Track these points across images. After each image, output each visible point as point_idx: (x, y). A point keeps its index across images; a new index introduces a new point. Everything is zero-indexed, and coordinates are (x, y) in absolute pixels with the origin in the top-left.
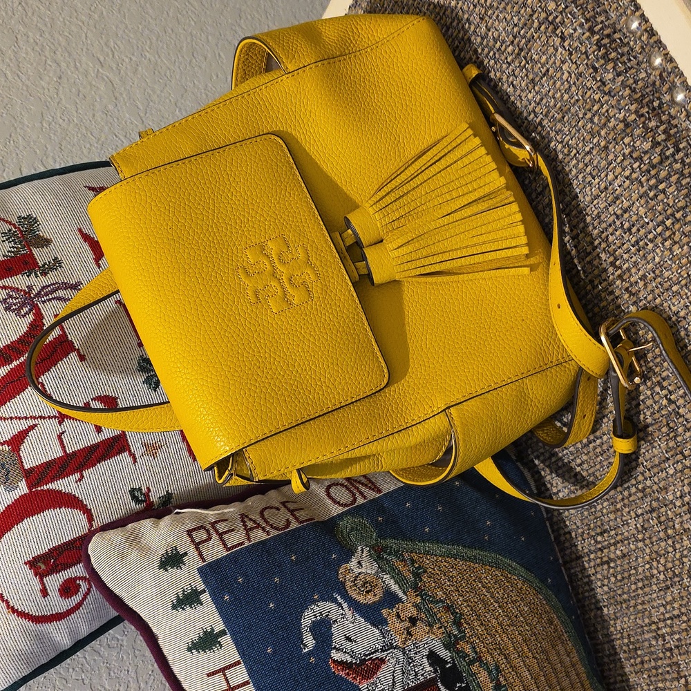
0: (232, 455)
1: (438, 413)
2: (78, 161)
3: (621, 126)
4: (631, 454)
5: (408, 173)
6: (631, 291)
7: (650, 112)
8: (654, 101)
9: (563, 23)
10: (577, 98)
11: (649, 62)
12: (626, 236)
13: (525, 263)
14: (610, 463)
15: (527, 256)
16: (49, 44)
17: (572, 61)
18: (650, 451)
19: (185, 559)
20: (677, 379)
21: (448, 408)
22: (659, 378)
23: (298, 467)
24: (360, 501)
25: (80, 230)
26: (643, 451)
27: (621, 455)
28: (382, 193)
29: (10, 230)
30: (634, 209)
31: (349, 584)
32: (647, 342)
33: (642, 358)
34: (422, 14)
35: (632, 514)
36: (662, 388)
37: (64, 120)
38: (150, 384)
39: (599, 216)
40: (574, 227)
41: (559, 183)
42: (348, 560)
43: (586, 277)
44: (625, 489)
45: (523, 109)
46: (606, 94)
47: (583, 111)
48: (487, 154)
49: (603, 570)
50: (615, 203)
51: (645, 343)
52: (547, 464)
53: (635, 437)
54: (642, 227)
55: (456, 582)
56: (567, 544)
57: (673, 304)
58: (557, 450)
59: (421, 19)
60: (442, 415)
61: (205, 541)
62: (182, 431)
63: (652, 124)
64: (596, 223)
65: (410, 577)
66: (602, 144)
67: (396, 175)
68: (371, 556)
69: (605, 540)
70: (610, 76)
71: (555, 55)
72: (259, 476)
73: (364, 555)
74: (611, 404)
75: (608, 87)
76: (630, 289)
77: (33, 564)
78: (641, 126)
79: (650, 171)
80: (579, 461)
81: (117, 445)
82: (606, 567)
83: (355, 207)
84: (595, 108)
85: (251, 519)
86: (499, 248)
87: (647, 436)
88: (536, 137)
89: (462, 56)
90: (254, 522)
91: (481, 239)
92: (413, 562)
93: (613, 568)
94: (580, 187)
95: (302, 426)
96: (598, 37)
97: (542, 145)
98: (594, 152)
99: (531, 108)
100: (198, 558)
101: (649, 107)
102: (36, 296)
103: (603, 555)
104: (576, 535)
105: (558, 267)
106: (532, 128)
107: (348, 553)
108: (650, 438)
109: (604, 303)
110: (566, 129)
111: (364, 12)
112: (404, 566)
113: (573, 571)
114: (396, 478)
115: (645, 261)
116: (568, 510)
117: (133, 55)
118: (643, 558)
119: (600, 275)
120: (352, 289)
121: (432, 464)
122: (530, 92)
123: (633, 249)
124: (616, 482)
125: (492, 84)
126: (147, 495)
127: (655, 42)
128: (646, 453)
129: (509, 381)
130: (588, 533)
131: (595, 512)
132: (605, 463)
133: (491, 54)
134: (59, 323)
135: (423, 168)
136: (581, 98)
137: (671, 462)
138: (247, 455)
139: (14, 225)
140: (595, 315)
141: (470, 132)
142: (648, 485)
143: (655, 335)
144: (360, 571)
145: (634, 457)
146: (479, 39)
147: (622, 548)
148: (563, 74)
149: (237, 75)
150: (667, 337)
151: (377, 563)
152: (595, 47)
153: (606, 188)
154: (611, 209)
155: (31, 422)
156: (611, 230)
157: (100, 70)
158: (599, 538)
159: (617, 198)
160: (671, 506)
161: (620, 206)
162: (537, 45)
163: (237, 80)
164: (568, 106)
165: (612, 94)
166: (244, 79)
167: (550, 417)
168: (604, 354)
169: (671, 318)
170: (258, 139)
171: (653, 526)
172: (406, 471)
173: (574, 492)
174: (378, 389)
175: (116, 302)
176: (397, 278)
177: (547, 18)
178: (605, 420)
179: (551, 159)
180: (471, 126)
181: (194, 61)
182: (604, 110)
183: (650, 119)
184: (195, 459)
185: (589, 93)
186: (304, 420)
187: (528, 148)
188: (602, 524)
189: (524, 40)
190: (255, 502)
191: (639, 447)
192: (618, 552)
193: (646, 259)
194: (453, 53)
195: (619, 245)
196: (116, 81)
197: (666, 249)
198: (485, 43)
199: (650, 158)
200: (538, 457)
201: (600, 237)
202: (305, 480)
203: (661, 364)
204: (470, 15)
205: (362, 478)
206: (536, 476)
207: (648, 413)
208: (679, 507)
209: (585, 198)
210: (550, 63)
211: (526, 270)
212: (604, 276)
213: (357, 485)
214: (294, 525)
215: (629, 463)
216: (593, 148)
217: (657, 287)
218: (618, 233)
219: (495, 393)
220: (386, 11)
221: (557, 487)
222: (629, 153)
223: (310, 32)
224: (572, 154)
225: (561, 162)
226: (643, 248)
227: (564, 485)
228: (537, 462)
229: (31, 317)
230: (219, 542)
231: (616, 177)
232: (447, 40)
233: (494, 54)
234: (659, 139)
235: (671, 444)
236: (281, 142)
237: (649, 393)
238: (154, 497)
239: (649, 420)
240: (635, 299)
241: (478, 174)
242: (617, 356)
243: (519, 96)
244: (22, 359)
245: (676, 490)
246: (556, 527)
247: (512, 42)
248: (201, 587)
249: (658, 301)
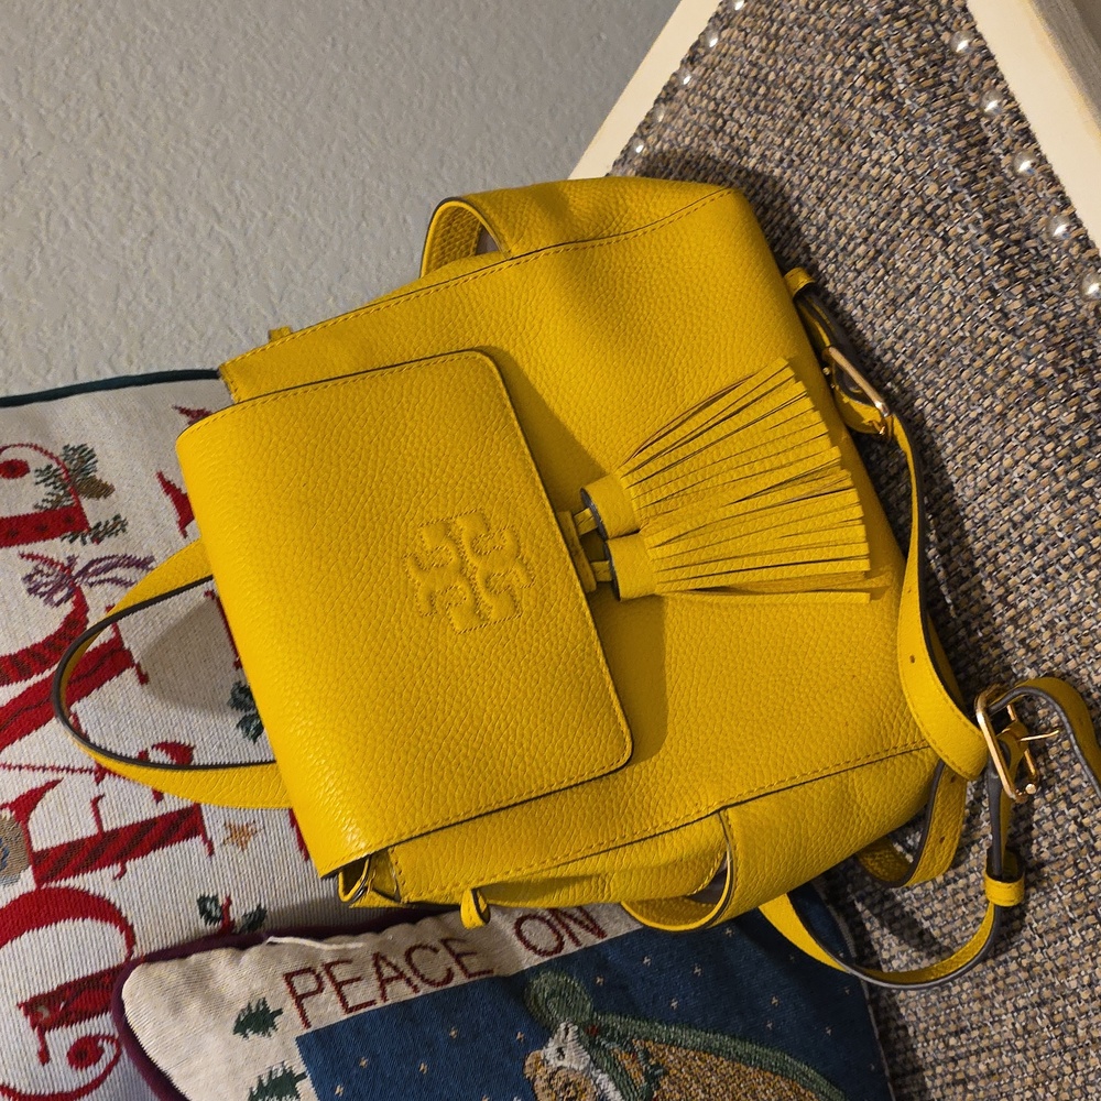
0: (369, 857)
1: (708, 816)
2: (166, 367)
3: (1029, 384)
4: (1014, 907)
5: (687, 428)
6: (1028, 645)
7: (1077, 365)
8: (1083, 349)
9: (947, 217)
10: (961, 334)
11: (1080, 288)
12: (1027, 557)
13: (861, 586)
14: (978, 919)
15: (867, 575)
16: (140, 180)
17: (957, 277)
18: (1044, 906)
19: (277, 1020)
20: (1095, 792)
21: (725, 808)
22: (1066, 789)
23: (474, 884)
24: (570, 947)
25: (160, 476)
26: (1032, 904)
27: (996, 906)
28: (643, 457)
29: (49, 467)
30: (1042, 516)
31: (540, 1084)
32: (1050, 728)
33: (1040, 753)
34: (728, 184)
35: (1009, 1005)
36: (1070, 805)
37: (151, 300)
38: (248, 730)
39: (984, 521)
40: (945, 534)
41: (925, 462)
42: (543, 1043)
43: (959, 615)
44: (1000, 964)
45: (875, 343)
46: (1009, 332)
47: (970, 355)
48: (815, 409)
49: (955, 1094)
50: (1012, 502)
51: (1046, 729)
52: (877, 911)
53: (1022, 880)
54: (1053, 544)
55: (715, 1095)
56: (899, 1046)
57: (1096, 672)
58: (894, 890)
59: (726, 192)
60: (713, 819)
61: (313, 993)
62: (291, 812)
63: (1078, 385)
64: (979, 531)
65: (641, 1080)
66: (998, 409)
67: (667, 430)
68: (580, 1041)
69: (962, 1045)
70: (1017, 305)
71: (931, 266)
72: (410, 896)
73: (569, 1037)
74: (985, 824)
75: (1012, 321)
76: (1028, 641)
77: (30, 1007)
78: (1060, 386)
79: (1071, 458)
80: (927, 911)
81: (185, 824)
82: (960, 1089)
83: (600, 474)
84: (990, 352)
85: (389, 964)
86: (823, 558)
87: (1040, 881)
88: (892, 389)
89: (784, 254)
90: (395, 968)
91: (795, 541)
92: (647, 1055)
93: (971, 1092)
94: (960, 472)
95: (486, 819)
96: (1001, 243)
97: (902, 403)
98: (984, 421)
99: (887, 343)
100: (299, 1021)
101: (1075, 359)
102: (78, 575)
103: (957, 1069)
104: (915, 1032)
105: (915, 596)
106: (887, 374)
107: (543, 1033)
108: (1045, 885)
109: (985, 661)
110: (942, 381)
111: (636, 174)
112: (633, 1061)
113: (905, 1091)
114: (630, 915)
115: (1055, 600)
116: (905, 990)
117: (269, 207)
118: (1022, 1080)
119: (981, 615)
120: (584, 603)
121: (692, 897)
122: (888, 318)
123: (1037, 579)
124: (987, 951)
125: (829, 300)
126: (225, 909)
127: (1091, 258)
128: (1038, 909)
129: (825, 773)
130: (935, 1031)
131: (949, 997)
132: (970, 919)
133: (831, 254)
134: (112, 620)
135: (711, 423)
136: (968, 334)
137: (1077, 926)
138: (393, 859)
139: (57, 459)
140: (969, 678)
141: (789, 373)
142: (1038, 961)
143: (1064, 719)
144: (560, 1064)
145: (1017, 912)
146: (813, 231)
147: (989, 1061)
148: (942, 295)
149: (430, 255)
150: (1082, 724)
151: (589, 1053)
152: (995, 258)
153: (999, 479)
154: (1004, 512)
155: (51, 776)
156: (1002, 545)
157: (217, 227)
158: (952, 1041)
159: (1016, 496)
160: (1072, 999)
161: (1020, 508)
162: (904, 247)
163: (429, 262)
164: (946, 346)
165: (1019, 333)
166: (441, 261)
167: (887, 836)
168: (981, 742)
169: (1091, 694)
170: (456, 356)
171: (1042, 1029)
172: (648, 905)
173: (916, 962)
174: (613, 768)
175: (206, 594)
176: (657, 592)
177: (922, 207)
178: (975, 848)
179: (915, 426)
180: (792, 364)
181: (364, 224)
182: (1004, 357)
183: (1075, 376)
184: (307, 857)
185: (981, 329)
186: (490, 809)
187: (879, 405)
188: (959, 1018)
189: (884, 239)
190: (398, 935)
191: (1027, 897)
192: (982, 1067)
193: (1056, 596)
194: (772, 247)
195: (1014, 570)
196: (239, 244)
197: (1089, 582)
198: (822, 237)
199: (1071, 437)
200: (861, 899)
201: (985, 554)
202: (483, 907)
203: (1071, 766)
204: (803, 192)
205: (575, 911)
206: (858, 930)
207: (1045, 844)
208: (1086, 1001)
209: (964, 491)
210: (923, 276)
211: (864, 597)
212: (986, 617)
213: (567, 921)
214: (459, 979)
215: (1009, 922)
216: (981, 414)
217: (1071, 642)
218: (1013, 551)
219: (801, 790)
220: (671, 174)
221: (889, 950)
222: (1040, 428)
223: (550, 198)
224: (949, 421)
225: (930, 432)
226: (1053, 578)
227: (900, 948)
228: (859, 907)
229: (68, 608)
230: (334, 997)
231: (1017, 463)
232: (763, 228)
233: (836, 255)
234: (1088, 409)
235: (1080, 897)
236: (491, 364)
237: (1048, 810)
238: (237, 913)
239: (1046, 855)
240: (1034, 658)
241: (797, 439)
242: (1001, 748)
243: (870, 323)
244: (47, 673)
245: (1083, 973)
246: (882, 1017)
247: (866, 240)
248: (299, 1067)
249: (1071, 665)
